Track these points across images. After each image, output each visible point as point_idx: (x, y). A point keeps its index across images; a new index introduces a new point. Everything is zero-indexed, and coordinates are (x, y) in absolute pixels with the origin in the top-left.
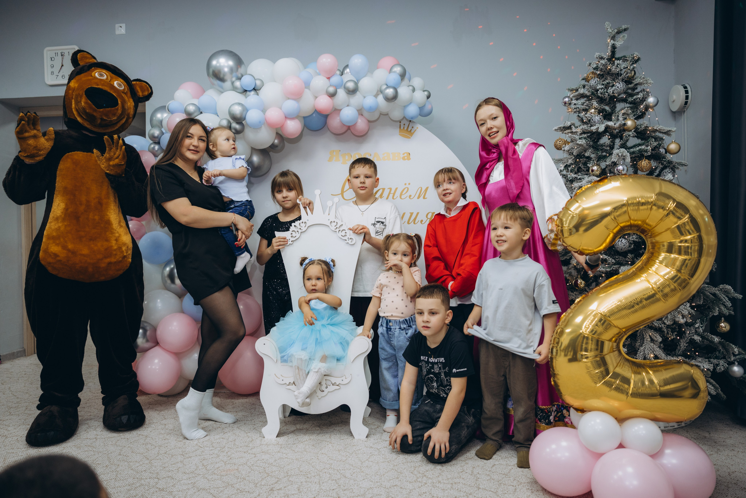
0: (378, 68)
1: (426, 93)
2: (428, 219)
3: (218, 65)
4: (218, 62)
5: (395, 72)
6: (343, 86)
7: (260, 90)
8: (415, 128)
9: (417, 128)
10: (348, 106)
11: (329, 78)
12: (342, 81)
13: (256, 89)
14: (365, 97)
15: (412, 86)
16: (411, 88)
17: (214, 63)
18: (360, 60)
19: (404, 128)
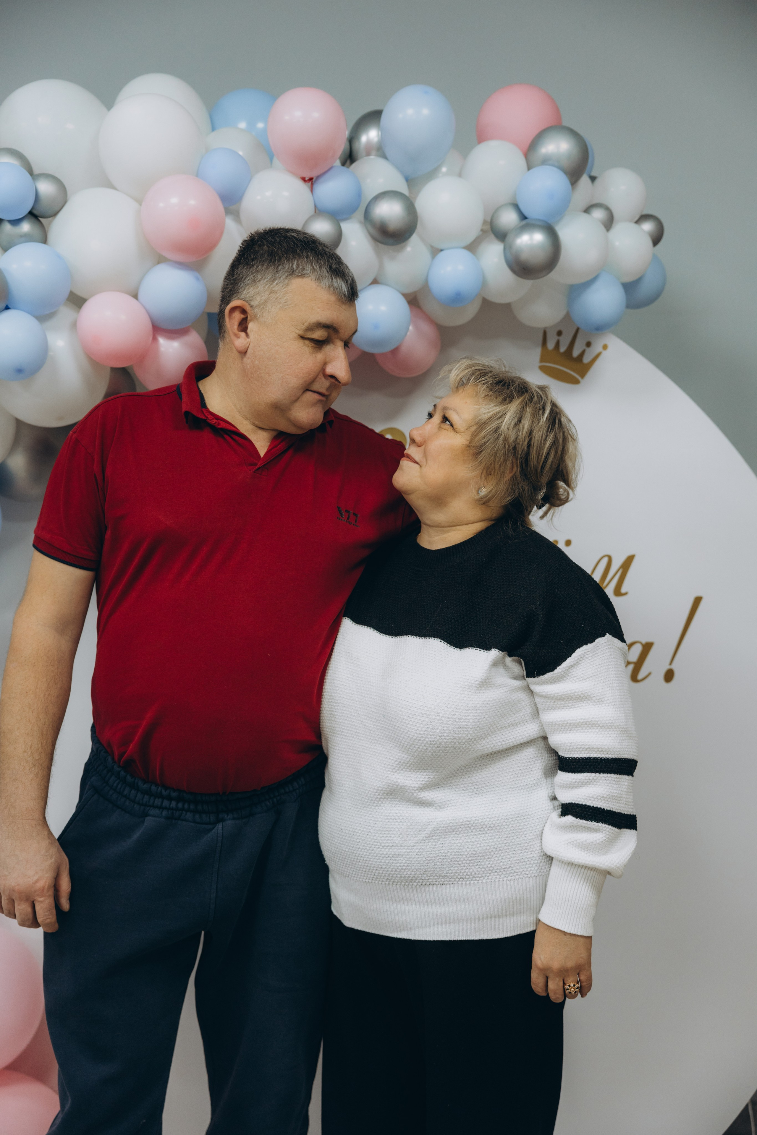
0: (481, 138)
1: (648, 226)
5: (546, 161)
6: (360, 214)
7: (55, 214)
8: (597, 347)
9: (605, 347)
10: (375, 282)
11: (310, 181)
12: (359, 194)
13: (35, 212)
14: (435, 252)
15: (607, 209)
16: (598, 214)
18: (426, 112)
19: (557, 345)
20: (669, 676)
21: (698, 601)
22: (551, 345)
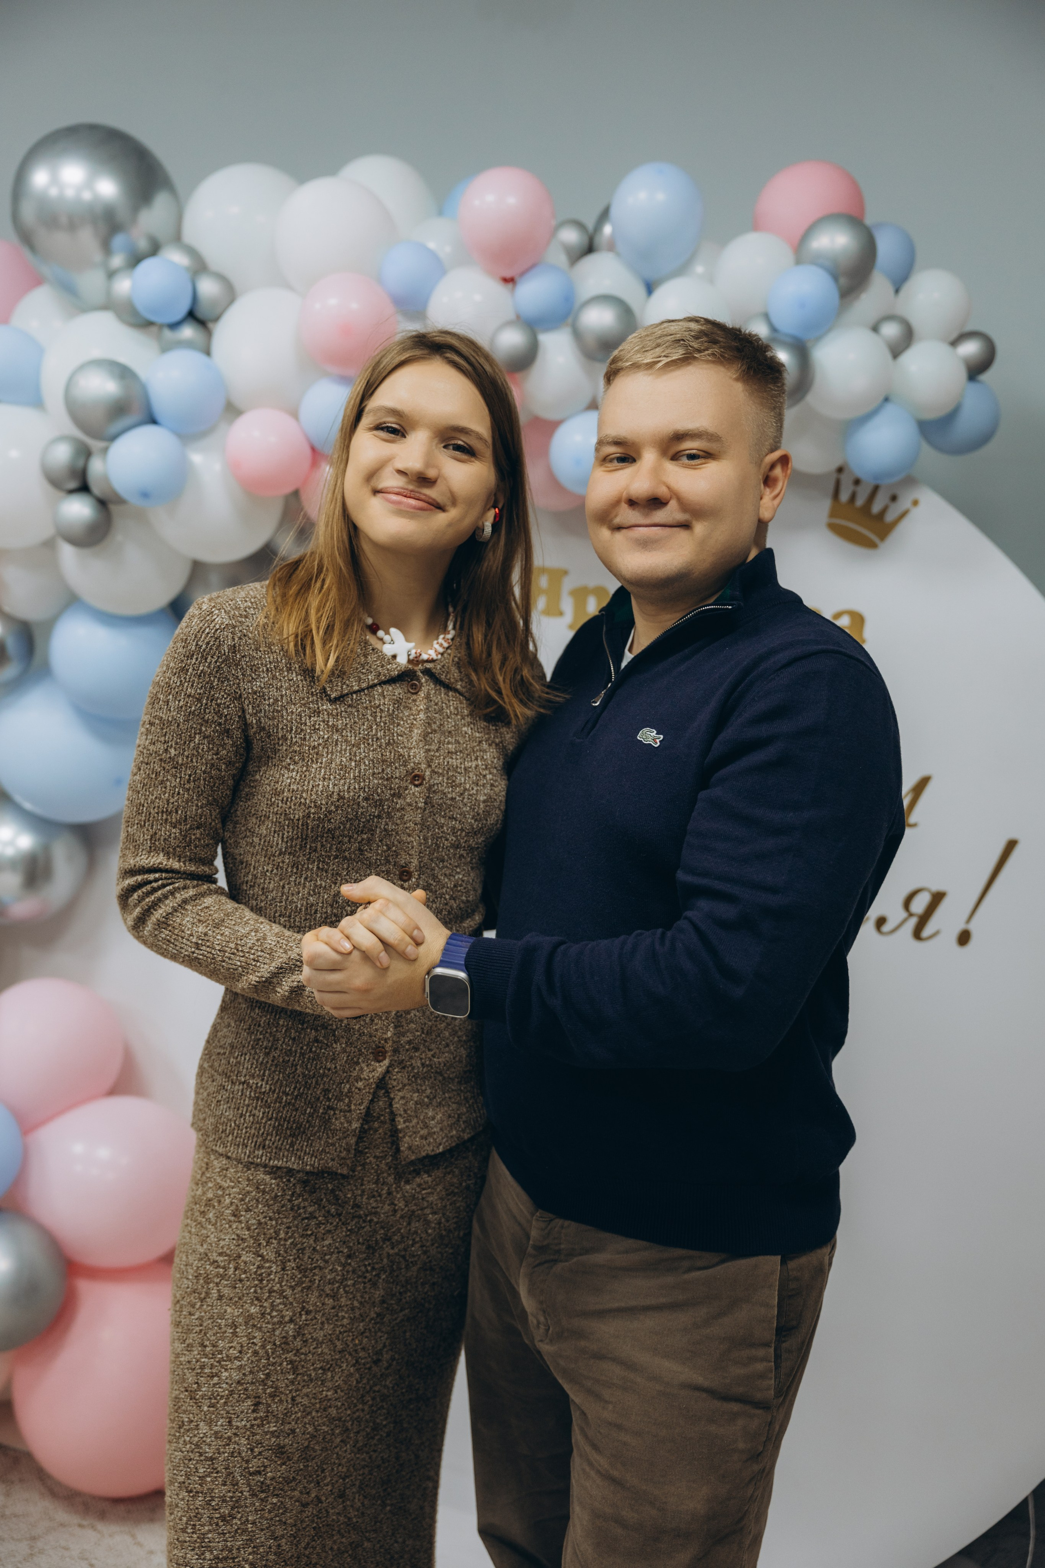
0: (747, 228)
2: (911, 915)
3: (53, 192)
4: (55, 180)
5: (817, 260)
6: (568, 324)
8: (904, 503)
9: (915, 503)
11: (509, 281)
12: (570, 296)
13: (197, 315)
16: (891, 330)
17: (40, 178)
18: (661, 197)
19: (853, 497)
20: (964, 938)
21: (1011, 845)
22: (844, 497)
